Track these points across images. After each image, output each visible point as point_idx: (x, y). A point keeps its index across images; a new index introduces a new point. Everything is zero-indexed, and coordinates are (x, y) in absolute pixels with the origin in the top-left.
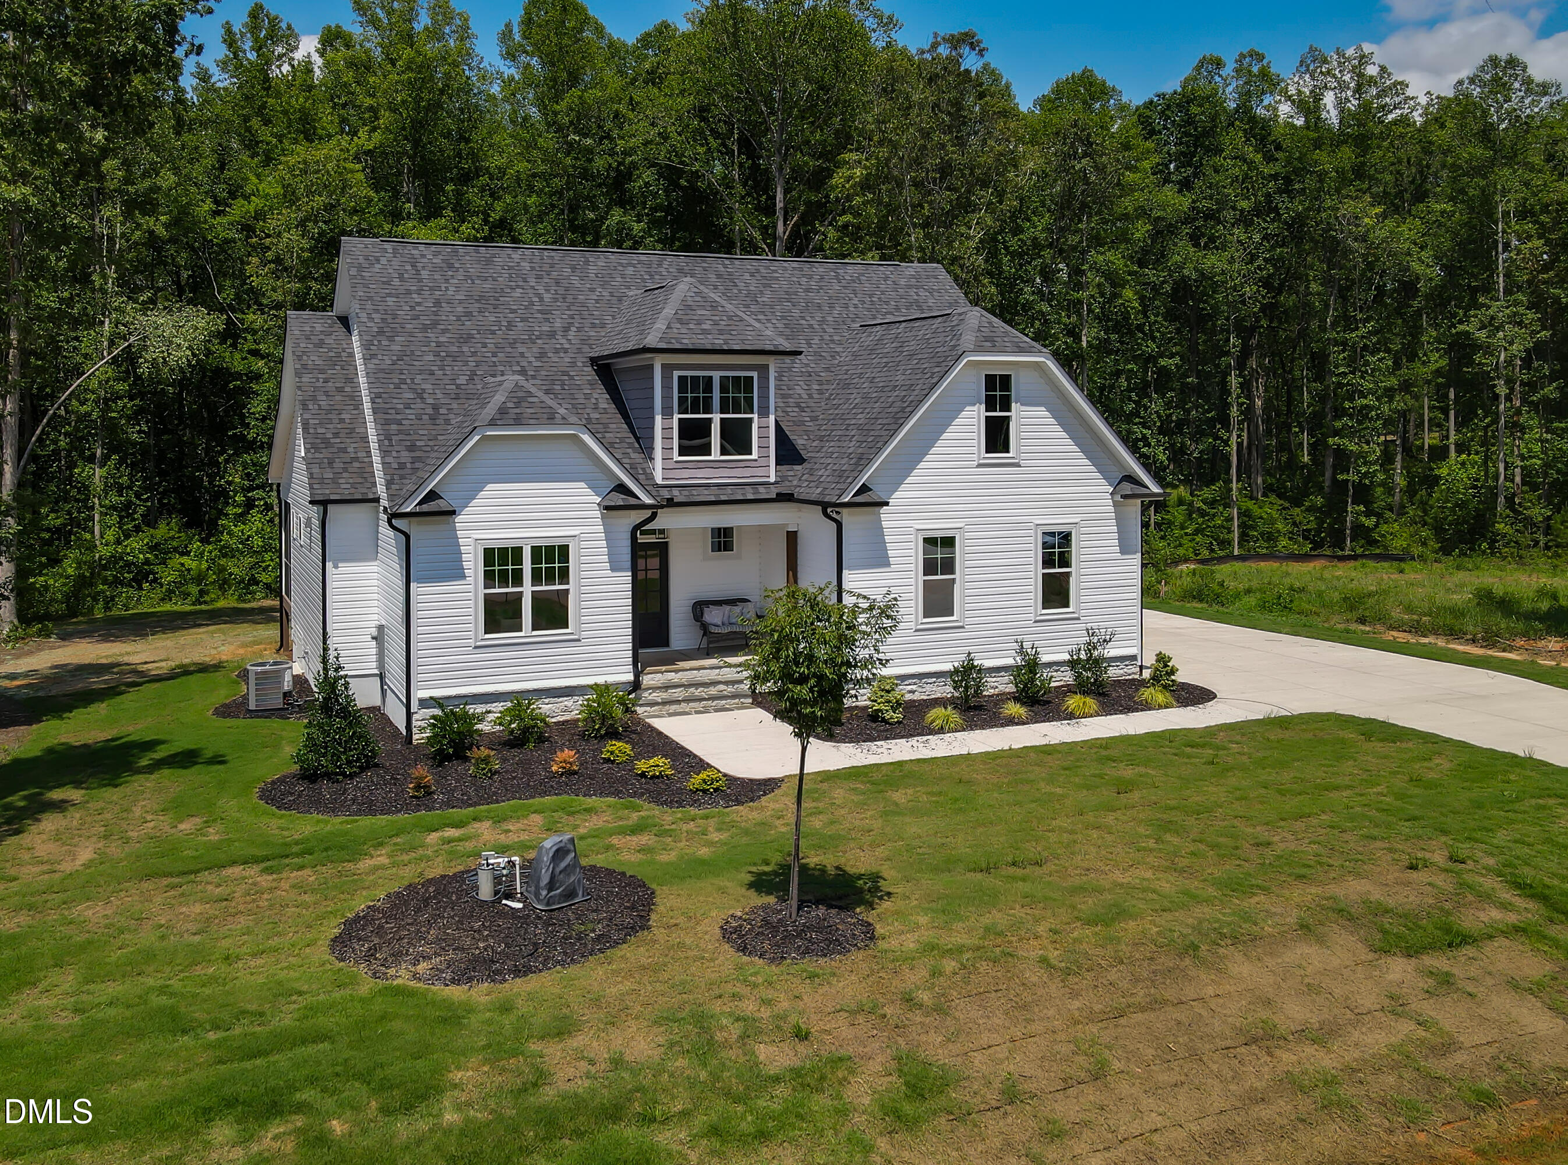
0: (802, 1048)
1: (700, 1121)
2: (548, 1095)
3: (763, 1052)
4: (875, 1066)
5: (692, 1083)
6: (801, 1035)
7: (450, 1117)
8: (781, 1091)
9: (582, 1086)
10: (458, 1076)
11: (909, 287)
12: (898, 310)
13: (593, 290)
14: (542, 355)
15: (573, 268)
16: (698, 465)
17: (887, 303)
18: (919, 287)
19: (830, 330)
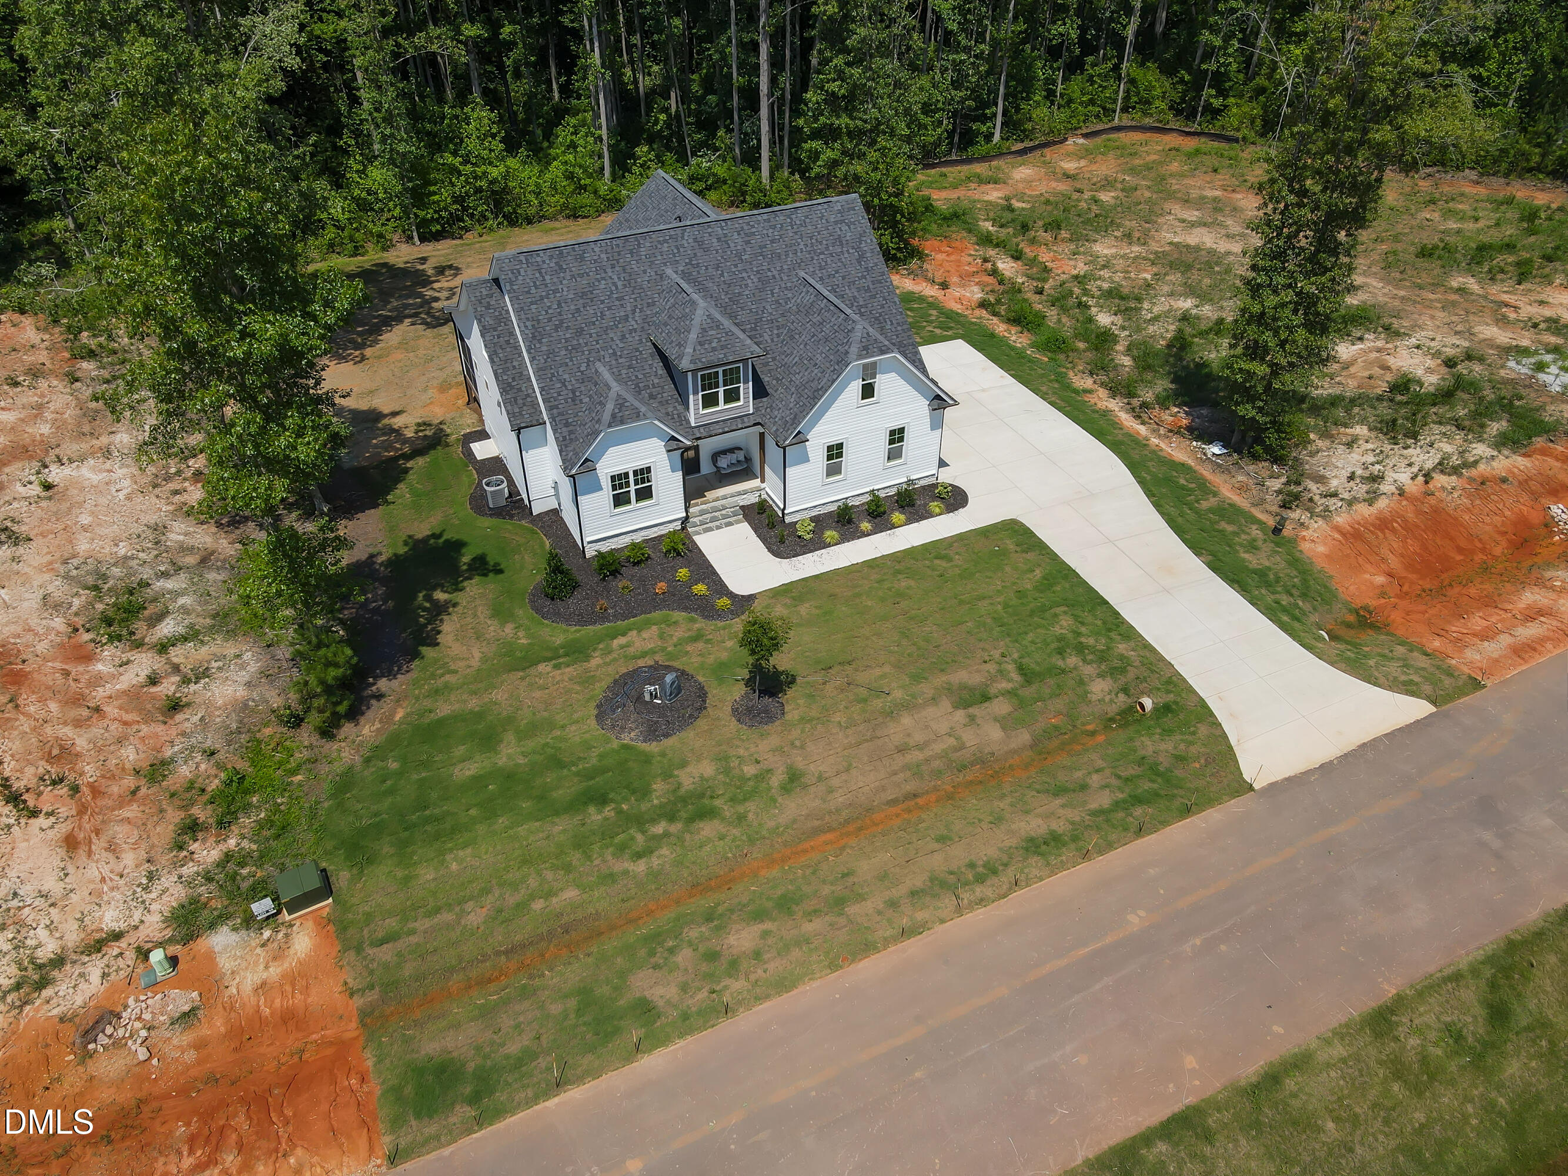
0: (758, 766)
1: (727, 796)
2: (682, 791)
3: (745, 769)
4: (780, 771)
5: (725, 783)
6: (758, 762)
7: (655, 802)
8: (751, 783)
9: (691, 787)
10: (654, 786)
11: (836, 223)
12: (827, 248)
13: (645, 272)
14: (623, 337)
15: (631, 253)
16: (712, 413)
17: (821, 243)
18: (842, 221)
19: (785, 278)
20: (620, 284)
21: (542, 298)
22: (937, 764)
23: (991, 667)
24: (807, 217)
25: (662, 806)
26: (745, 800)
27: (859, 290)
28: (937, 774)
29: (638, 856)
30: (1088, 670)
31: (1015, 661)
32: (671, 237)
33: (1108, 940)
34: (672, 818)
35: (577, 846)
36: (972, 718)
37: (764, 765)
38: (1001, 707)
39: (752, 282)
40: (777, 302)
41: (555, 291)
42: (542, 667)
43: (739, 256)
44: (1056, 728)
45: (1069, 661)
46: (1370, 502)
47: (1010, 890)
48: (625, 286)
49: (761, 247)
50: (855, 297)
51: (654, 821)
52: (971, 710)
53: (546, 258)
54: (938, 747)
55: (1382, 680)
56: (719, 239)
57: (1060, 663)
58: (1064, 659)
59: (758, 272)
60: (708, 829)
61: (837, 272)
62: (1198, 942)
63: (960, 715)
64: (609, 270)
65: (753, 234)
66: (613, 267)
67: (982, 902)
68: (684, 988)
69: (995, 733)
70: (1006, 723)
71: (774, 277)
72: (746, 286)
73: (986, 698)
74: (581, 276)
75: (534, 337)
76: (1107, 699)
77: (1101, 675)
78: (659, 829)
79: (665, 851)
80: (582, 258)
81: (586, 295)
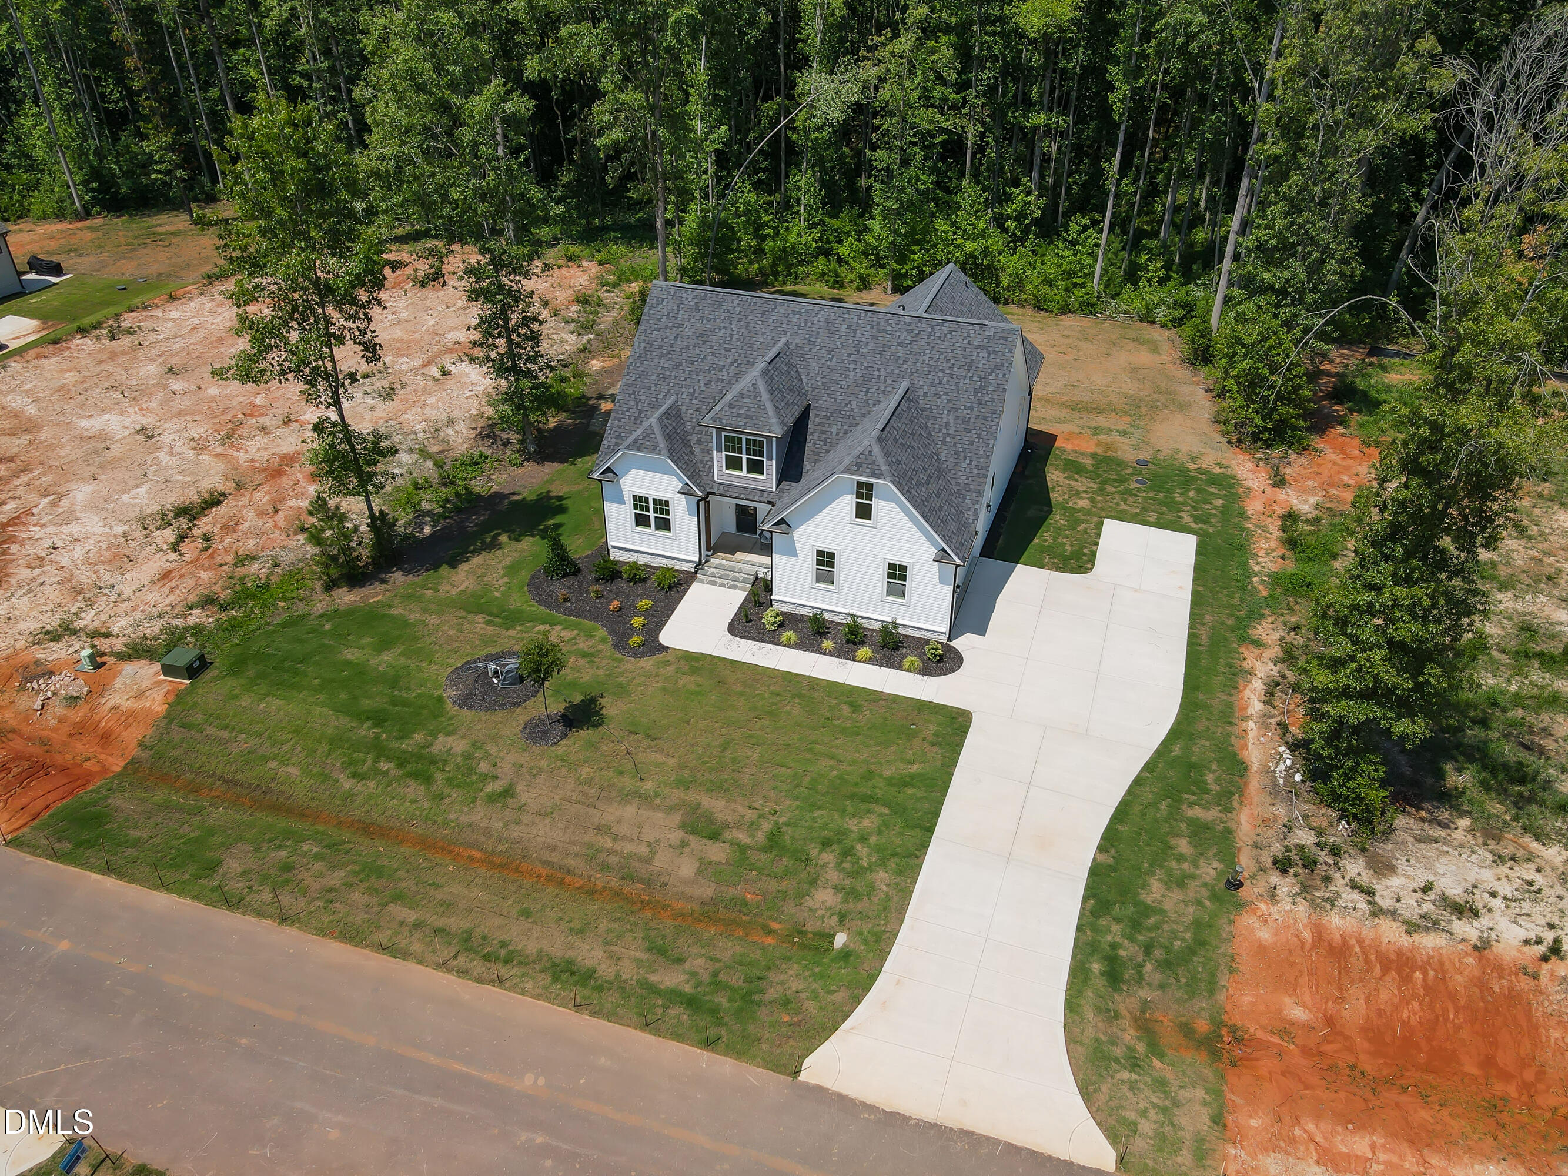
0: (492, 769)
1: (449, 775)
2: (428, 751)
3: (482, 764)
4: (501, 783)
5: (458, 765)
6: (495, 766)
7: (404, 746)
8: (474, 777)
9: (436, 752)
10: (415, 735)
11: (977, 347)
12: (951, 368)
13: (763, 334)
14: (709, 382)
15: (763, 314)
16: (735, 476)
17: (948, 361)
18: (983, 348)
19: (889, 382)
20: (736, 337)
21: (666, 327)
22: (613, 859)
23: (750, 815)
24: (950, 332)
25: (404, 752)
26: (458, 786)
27: (957, 418)
28: (605, 867)
29: (354, 775)
30: (832, 875)
31: (776, 823)
32: (807, 311)
33: (488, 1076)
34: (401, 765)
35: (331, 742)
36: (684, 844)
37: (496, 771)
38: (717, 852)
39: (855, 374)
40: (867, 401)
41: (680, 326)
42: (480, 618)
43: (858, 347)
44: (745, 903)
45: (824, 855)
46: (1412, 928)
47: (491, 982)
48: (739, 340)
49: (884, 346)
50: (948, 424)
51: (388, 759)
52: (691, 837)
53: (690, 296)
54: (629, 847)
55: (1102, 1098)
56: (849, 327)
57: (814, 853)
58: (821, 851)
59: (866, 368)
60: (414, 789)
61: (946, 394)
62: (539, 1140)
63: (676, 836)
64: (734, 323)
65: (886, 332)
66: (740, 320)
67: (463, 973)
68: (244, 873)
69: (687, 869)
70: (704, 867)
71: (879, 377)
72: (847, 376)
73: (714, 836)
74: (708, 320)
75: (639, 357)
76: (820, 913)
77: (837, 889)
78: (384, 766)
79: (372, 784)
80: (720, 305)
81: (701, 337)
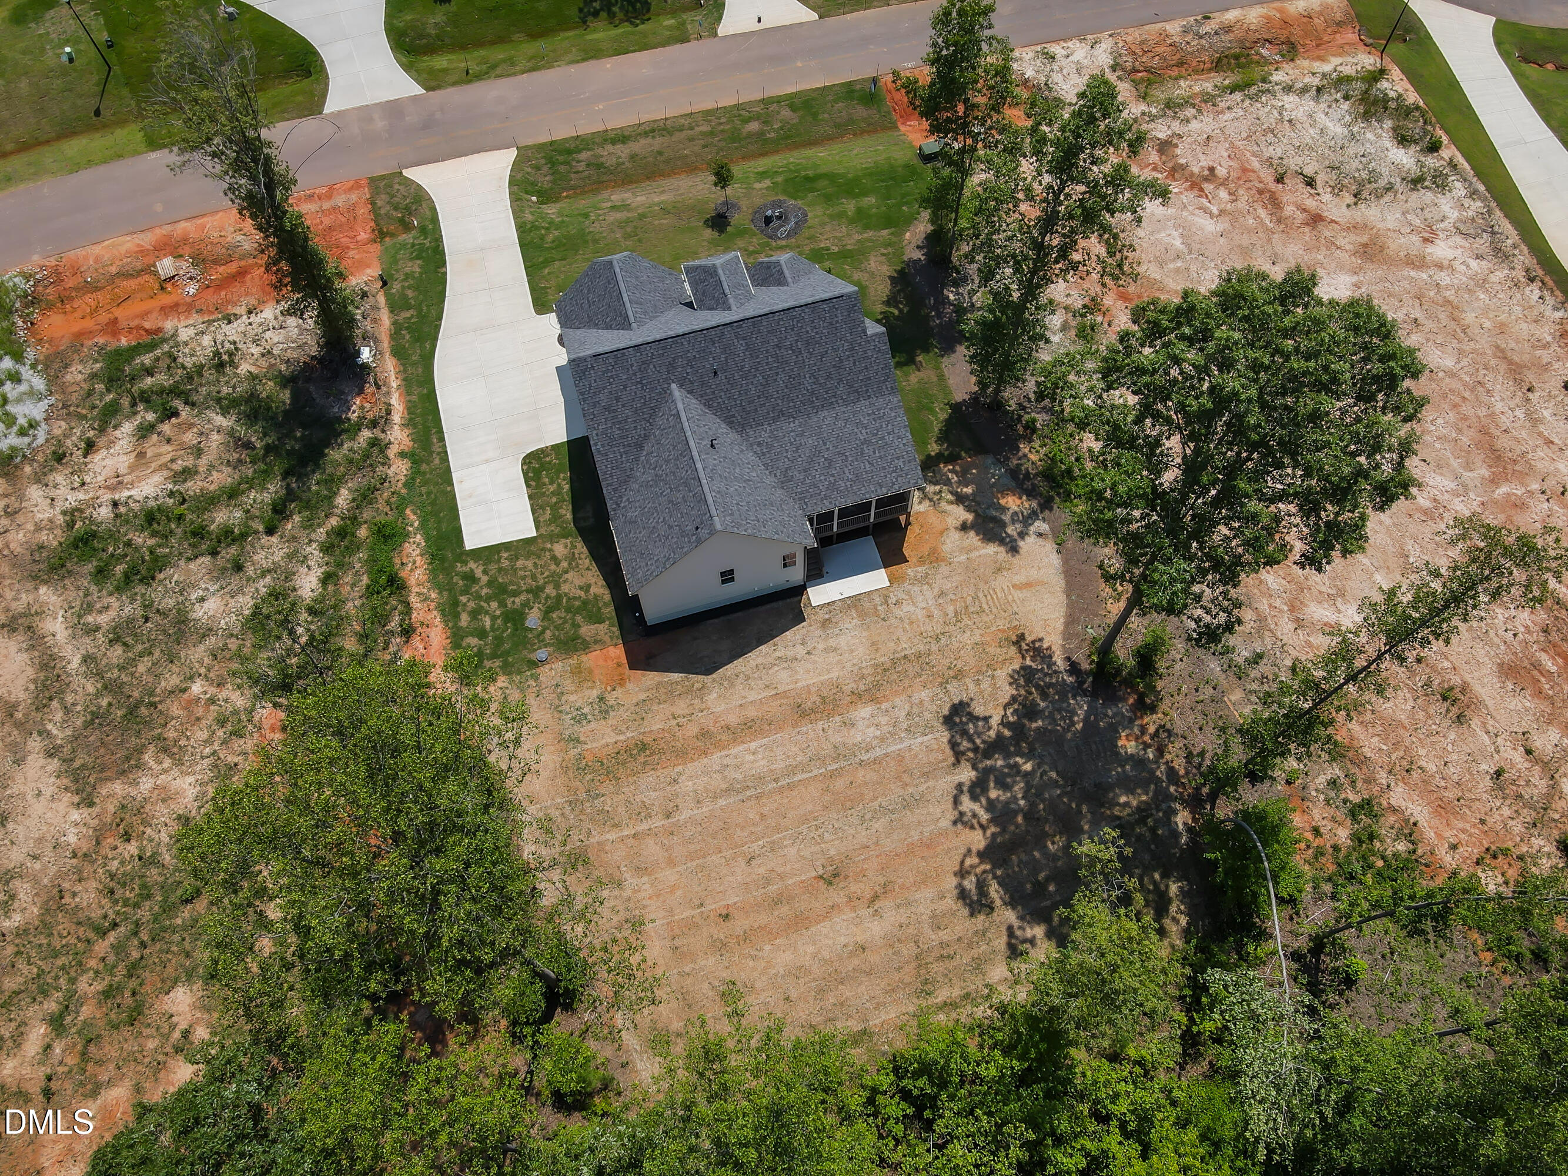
36: (623, 201)
52: (622, 204)
63: (629, 202)
68: (778, 113)
73: (612, 208)
